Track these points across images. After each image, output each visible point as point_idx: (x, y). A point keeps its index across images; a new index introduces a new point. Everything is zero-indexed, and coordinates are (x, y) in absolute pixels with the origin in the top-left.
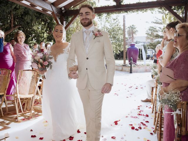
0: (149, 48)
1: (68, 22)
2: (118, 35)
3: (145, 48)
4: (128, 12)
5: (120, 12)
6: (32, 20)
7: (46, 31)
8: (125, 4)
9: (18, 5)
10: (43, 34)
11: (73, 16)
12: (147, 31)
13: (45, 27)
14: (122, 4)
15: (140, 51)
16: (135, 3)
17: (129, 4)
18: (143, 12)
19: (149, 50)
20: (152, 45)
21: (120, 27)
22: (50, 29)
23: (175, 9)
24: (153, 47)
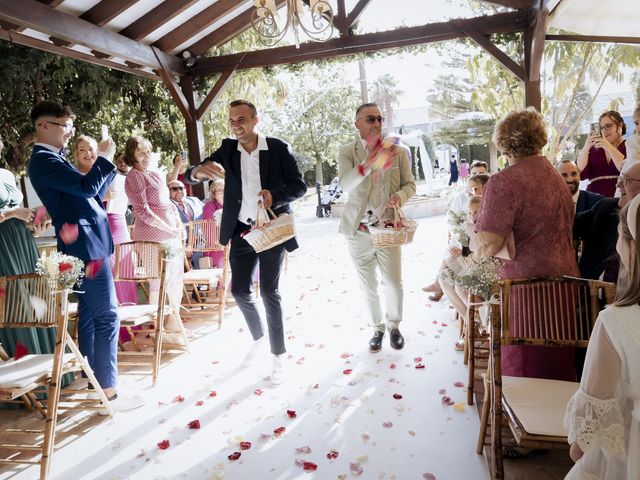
0: (439, 143)
1: (205, 93)
2: (344, 110)
3: (428, 145)
4: (375, 55)
5: (353, 56)
6: (98, 96)
7: (137, 120)
8: (363, 33)
9: (59, 58)
10: (131, 132)
11: (218, 77)
12: (431, 91)
13: (132, 109)
14: (356, 32)
15: (413, 153)
16: (392, 29)
17: (374, 32)
18: (416, 54)
19: (439, 149)
20: (449, 133)
21: (350, 87)
22: (148, 117)
23: (498, 43)
24: (451, 140)
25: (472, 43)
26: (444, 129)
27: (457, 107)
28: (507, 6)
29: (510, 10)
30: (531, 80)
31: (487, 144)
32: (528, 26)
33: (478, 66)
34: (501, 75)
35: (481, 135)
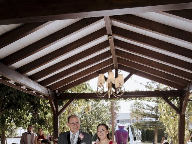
1: (63, 106)
20: (139, 125)
24: (140, 127)
25: (162, 99)
26: (137, 123)
27: (143, 115)
28: (175, 88)
29: (176, 89)
30: (182, 114)
31: (154, 130)
32: (182, 95)
33: (163, 107)
34: (171, 111)
35: (152, 127)
